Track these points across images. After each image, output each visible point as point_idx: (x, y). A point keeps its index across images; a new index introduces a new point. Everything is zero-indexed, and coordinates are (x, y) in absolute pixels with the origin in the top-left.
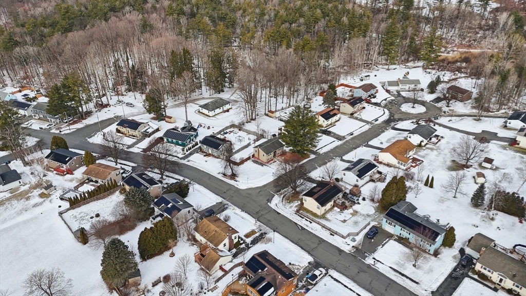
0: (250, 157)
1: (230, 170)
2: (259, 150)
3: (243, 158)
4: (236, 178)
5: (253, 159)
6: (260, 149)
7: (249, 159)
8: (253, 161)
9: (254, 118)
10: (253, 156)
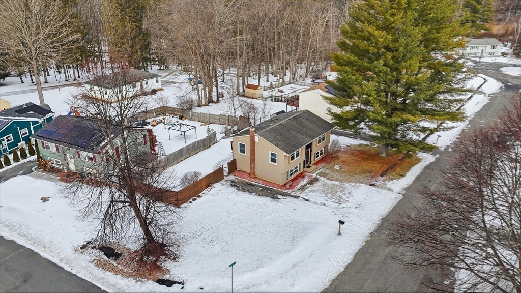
0: (221, 170)
1: (137, 224)
2: (253, 143)
3: (196, 174)
4: (167, 264)
5: (232, 177)
6: (257, 138)
7: (216, 176)
8: (233, 184)
9: (215, 99)
10: (233, 166)
